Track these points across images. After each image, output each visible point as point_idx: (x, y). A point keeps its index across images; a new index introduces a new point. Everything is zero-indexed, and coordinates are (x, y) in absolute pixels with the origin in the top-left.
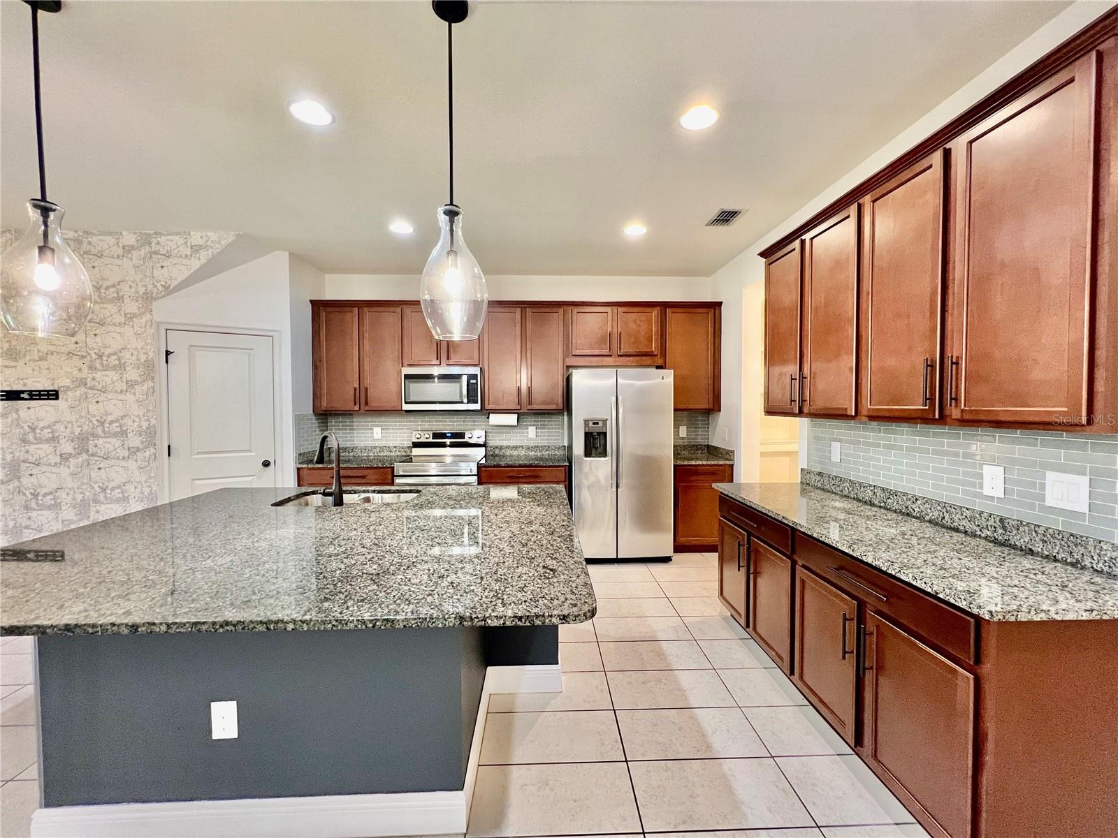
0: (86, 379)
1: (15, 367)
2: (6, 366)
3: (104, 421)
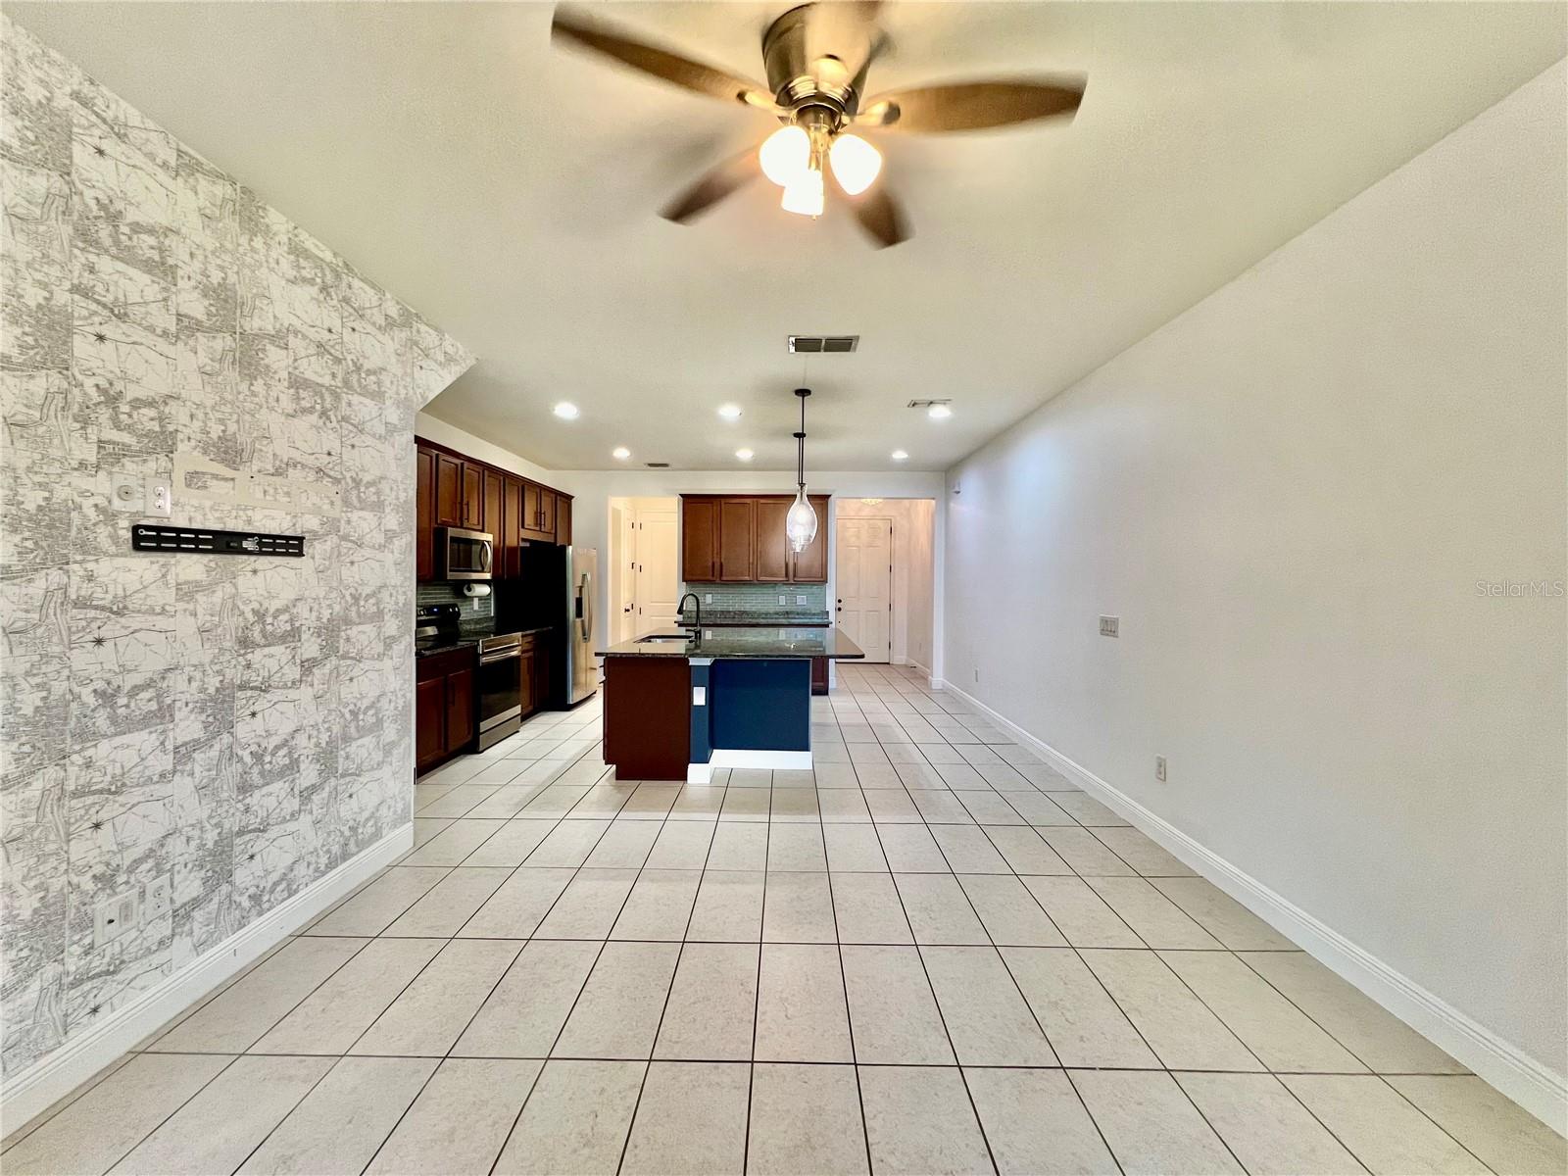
0: (339, 521)
1: (233, 479)
2: (215, 477)
3: (360, 594)
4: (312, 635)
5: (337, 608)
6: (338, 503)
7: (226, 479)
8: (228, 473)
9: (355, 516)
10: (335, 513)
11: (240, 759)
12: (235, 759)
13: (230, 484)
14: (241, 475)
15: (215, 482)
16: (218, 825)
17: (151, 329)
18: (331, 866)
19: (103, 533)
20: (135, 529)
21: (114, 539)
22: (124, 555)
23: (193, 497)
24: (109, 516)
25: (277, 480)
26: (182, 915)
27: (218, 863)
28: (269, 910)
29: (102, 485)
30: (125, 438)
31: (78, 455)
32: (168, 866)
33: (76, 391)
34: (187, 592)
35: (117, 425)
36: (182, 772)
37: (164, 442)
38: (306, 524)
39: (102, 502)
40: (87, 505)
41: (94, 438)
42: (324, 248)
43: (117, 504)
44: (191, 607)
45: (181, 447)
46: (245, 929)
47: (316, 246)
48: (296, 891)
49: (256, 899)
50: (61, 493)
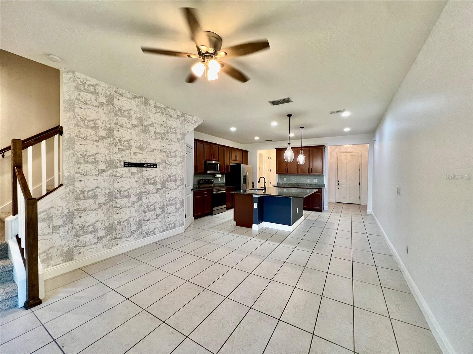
0: (166, 160)
1: (142, 153)
2: (139, 153)
3: (171, 176)
4: (159, 183)
5: (165, 178)
6: (165, 156)
7: (141, 153)
8: (141, 152)
9: (169, 159)
10: (165, 159)
11: (144, 206)
12: (143, 206)
13: (142, 154)
14: (144, 152)
15: (139, 154)
16: (139, 218)
17: (127, 128)
18: (164, 231)
19: (119, 165)
20: (124, 163)
21: (121, 165)
22: (122, 168)
23: (135, 157)
24: (120, 161)
25: (152, 153)
26: (132, 232)
27: (140, 224)
28: (149, 236)
29: (119, 156)
30: (123, 147)
31: (115, 151)
32: (130, 223)
33: (115, 140)
34: (133, 174)
35: (121, 145)
36: (133, 207)
37: (129, 148)
38: (158, 161)
39: (119, 159)
40: (116, 159)
41: (117, 148)
42: (162, 105)
43: (121, 159)
44: (134, 177)
45: (132, 148)
46: (145, 239)
47: (160, 105)
48: (155, 234)
49: (147, 233)
50: (112, 158)
